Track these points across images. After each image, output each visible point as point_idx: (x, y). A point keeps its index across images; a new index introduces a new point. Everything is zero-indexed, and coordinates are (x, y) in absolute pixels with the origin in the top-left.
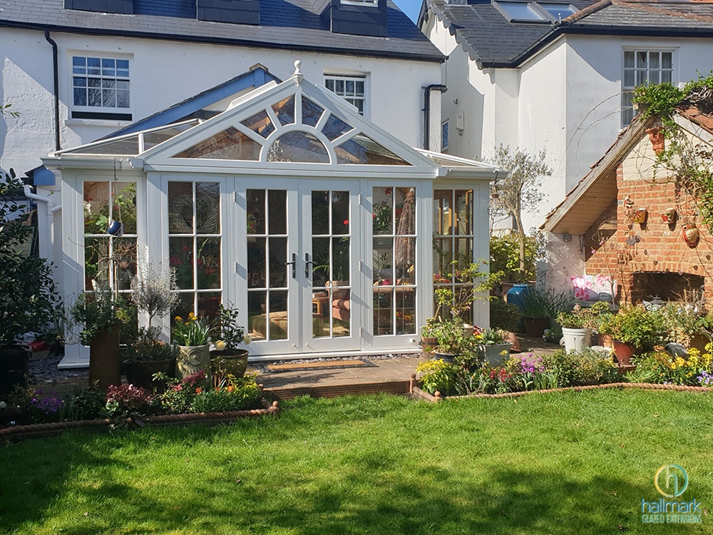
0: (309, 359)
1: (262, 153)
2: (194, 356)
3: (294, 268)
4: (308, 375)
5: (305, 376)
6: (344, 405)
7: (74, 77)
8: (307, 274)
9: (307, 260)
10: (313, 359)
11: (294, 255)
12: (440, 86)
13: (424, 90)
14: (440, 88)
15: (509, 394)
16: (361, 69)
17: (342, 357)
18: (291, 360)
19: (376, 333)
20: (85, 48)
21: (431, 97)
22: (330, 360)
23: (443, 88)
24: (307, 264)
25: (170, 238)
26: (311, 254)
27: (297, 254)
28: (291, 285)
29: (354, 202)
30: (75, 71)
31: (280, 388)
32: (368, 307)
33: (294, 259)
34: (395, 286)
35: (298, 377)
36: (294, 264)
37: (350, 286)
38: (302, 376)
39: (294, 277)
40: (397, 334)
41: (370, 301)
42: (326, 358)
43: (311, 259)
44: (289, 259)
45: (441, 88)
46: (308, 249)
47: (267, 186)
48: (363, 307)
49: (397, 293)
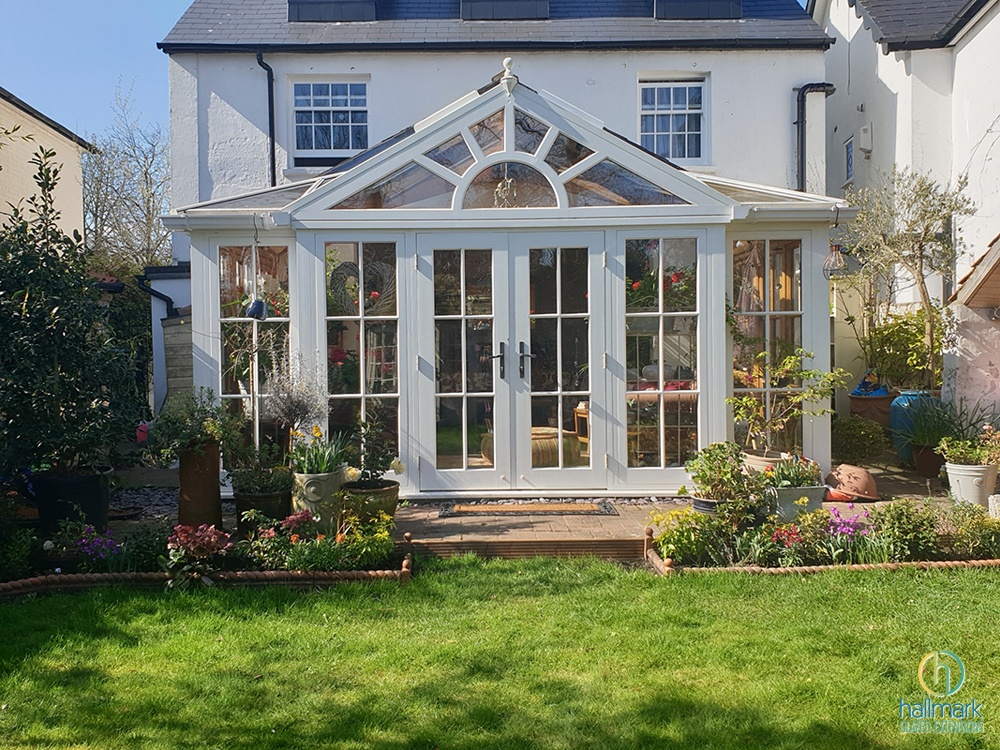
0: (525, 499)
1: (457, 196)
2: (312, 489)
3: (502, 364)
4: (498, 523)
5: (493, 524)
6: (523, 572)
7: (297, 112)
8: (522, 373)
9: (522, 351)
10: (531, 499)
11: (502, 344)
12: (823, 85)
13: (797, 93)
14: (822, 88)
15: (797, 568)
16: (695, 69)
17: (575, 499)
18: (497, 499)
19: (630, 465)
20: (308, 71)
21: (807, 103)
22: (556, 501)
23: (827, 88)
24: (522, 358)
25: (329, 323)
26: (528, 343)
27: (507, 343)
28: (500, 389)
29: (595, 265)
30: (297, 103)
31: (438, 540)
32: (618, 423)
33: (502, 350)
34: (661, 393)
35: (484, 524)
36: (502, 358)
37: (590, 391)
38: (489, 524)
39: (502, 376)
40: (667, 465)
41: (622, 416)
42: (550, 499)
43: (528, 351)
44: (496, 351)
45: (826, 88)
46: (524, 336)
47: (463, 244)
48: (610, 425)
49: (667, 404)
